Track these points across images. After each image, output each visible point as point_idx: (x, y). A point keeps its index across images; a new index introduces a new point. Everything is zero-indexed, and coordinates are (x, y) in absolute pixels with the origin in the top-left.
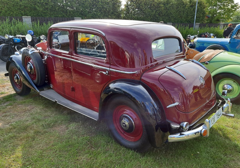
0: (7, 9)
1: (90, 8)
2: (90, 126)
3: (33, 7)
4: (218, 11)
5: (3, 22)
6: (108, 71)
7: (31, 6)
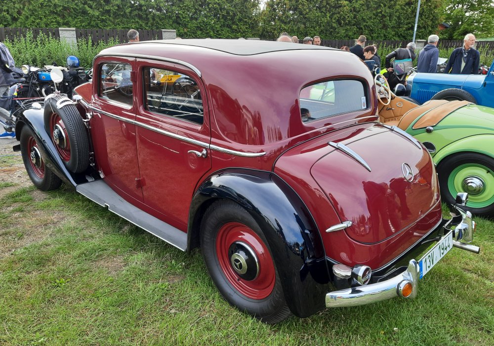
0: (30, 13)
1: (196, 9)
2: (173, 262)
3: (80, 9)
4: (467, 14)
5: (20, 39)
6: (206, 149)
7: (77, 6)
